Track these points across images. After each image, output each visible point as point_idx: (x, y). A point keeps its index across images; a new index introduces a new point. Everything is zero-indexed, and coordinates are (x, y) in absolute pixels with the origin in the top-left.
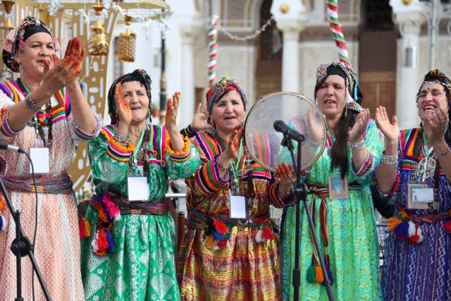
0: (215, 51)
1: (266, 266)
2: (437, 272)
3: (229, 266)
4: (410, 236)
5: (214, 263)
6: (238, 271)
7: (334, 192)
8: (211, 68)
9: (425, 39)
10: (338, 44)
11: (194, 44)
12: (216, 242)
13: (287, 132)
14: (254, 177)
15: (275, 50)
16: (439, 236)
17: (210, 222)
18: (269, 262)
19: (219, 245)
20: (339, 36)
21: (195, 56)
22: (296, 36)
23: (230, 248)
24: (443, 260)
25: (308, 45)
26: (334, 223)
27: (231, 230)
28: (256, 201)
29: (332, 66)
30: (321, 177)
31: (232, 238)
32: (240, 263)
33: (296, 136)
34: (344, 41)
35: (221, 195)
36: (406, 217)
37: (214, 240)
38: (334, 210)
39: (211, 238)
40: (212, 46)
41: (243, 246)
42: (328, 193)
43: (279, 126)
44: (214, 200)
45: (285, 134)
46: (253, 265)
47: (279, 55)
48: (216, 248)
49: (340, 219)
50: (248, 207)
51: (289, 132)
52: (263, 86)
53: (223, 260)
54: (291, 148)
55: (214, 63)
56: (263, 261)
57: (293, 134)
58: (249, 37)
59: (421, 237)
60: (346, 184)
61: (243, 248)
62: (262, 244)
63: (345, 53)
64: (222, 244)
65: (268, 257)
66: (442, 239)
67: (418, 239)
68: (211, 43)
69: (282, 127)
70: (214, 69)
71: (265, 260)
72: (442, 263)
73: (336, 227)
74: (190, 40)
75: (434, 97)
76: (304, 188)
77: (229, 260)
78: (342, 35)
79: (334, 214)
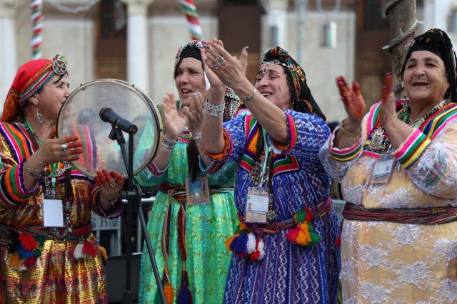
0: (39, 26)
1: (85, 288)
2: (276, 298)
3: (39, 291)
4: (250, 252)
5: (20, 287)
6: (51, 296)
7: (192, 196)
8: (36, 46)
9: (293, 16)
10: (190, 18)
11: (16, 17)
12: (23, 261)
13: (116, 122)
14: (73, 177)
15: (119, 25)
16: (280, 252)
17: (14, 236)
18: (90, 283)
19: (26, 264)
20: (191, 10)
21: (18, 31)
22: (143, 10)
23: (41, 267)
24: (283, 283)
25: (158, 21)
26: (193, 234)
27: (42, 245)
28: (75, 207)
29: (188, 47)
30: (180, 178)
31: (44, 254)
32: (54, 286)
33: (128, 127)
34: (195, 15)
35: (31, 202)
36: (244, 230)
37: (20, 258)
38: (194, 218)
39: (17, 256)
40: (36, 19)
41: (58, 264)
42: (185, 197)
43: (106, 114)
44: (22, 210)
45: (114, 124)
46: (70, 289)
47: (123, 34)
48: (23, 268)
49: (200, 229)
50: (66, 213)
51: (118, 121)
52: (105, 69)
53: (31, 283)
54: (121, 142)
55: (38, 39)
56: (83, 282)
57: (124, 124)
58: (81, 9)
59: (262, 253)
60: (207, 187)
61: (58, 267)
62: (82, 260)
63: (198, 30)
64: (31, 263)
65: (89, 277)
66: (283, 257)
67: (258, 256)
68: (35, 16)
69: (110, 116)
70: (40, 47)
71: (85, 281)
72: (282, 287)
73: (195, 239)
74: (11, 12)
75: (271, 82)
76: (137, 191)
77: (39, 283)
78: (193, 7)
79: (194, 223)
